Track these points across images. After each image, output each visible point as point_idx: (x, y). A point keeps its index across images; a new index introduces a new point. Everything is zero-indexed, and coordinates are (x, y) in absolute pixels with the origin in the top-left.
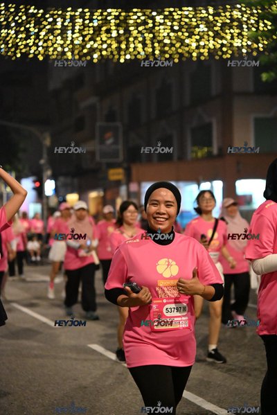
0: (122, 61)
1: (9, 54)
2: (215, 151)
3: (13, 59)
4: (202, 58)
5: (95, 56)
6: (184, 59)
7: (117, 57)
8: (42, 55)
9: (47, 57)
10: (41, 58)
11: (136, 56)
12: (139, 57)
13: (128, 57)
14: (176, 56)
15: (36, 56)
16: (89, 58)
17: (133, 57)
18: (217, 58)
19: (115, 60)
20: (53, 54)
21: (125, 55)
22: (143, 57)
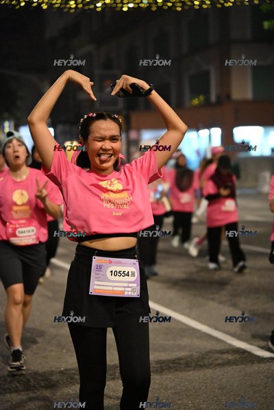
0: (125, 9)
1: (14, 2)
2: (213, 98)
3: (17, 7)
4: (205, 6)
5: (99, 5)
6: (186, 7)
7: (120, 5)
8: (47, 4)
9: (51, 5)
10: (45, 7)
11: (138, 4)
12: (142, 5)
13: (131, 5)
14: (178, 4)
15: (40, 4)
16: (92, 6)
17: (137, 6)
18: (219, 6)
19: (118, 9)
20: (56, 3)
21: (128, 3)
22: (146, 6)
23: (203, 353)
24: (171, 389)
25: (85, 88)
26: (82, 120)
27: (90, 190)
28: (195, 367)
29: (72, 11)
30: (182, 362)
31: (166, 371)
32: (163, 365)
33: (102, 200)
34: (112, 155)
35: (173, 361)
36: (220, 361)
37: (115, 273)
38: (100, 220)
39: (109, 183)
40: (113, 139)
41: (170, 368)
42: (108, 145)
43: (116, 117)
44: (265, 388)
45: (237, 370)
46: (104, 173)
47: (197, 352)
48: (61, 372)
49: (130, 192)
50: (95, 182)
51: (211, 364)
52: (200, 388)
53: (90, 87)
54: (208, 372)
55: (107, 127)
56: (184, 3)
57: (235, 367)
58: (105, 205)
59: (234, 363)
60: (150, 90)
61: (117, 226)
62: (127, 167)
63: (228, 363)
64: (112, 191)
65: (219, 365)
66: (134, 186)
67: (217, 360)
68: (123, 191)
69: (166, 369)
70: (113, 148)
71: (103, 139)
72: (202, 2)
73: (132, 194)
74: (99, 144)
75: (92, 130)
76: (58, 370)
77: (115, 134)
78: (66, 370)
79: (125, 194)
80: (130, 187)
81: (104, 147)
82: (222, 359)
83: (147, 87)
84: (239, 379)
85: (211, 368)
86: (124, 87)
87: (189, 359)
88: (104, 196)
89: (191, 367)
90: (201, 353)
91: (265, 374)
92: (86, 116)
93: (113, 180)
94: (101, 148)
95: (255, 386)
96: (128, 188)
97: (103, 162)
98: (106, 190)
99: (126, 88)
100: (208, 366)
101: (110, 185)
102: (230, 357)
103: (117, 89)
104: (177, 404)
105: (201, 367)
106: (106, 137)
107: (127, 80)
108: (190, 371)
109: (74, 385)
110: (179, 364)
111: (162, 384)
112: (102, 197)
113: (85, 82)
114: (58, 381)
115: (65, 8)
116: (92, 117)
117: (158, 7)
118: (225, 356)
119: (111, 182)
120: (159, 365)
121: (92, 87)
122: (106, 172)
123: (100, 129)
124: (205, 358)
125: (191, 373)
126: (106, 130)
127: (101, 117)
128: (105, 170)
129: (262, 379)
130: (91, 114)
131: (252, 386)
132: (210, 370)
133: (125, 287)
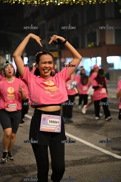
0: (59, 4)
1: (10, 2)
2: (98, 44)
3: (12, 4)
4: (94, 3)
5: (47, 3)
6: (86, 3)
8: (24, 2)
9: (26, 3)
10: (23, 4)
11: (65, 2)
12: (66, 3)
13: (61, 3)
14: (82, 2)
15: (21, 3)
16: (44, 3)
17: (64, 3)
18: (100, 3)
19: (56, 4)
21: (60, 2)
22: (68, 3)
23: (93, 157)
24: (78, 173)
25: (38, 41)
26: (36, 55)
27: (40, 86)
28: (89, 163)
29: (36, 5)
30: (83, 161)
31: (76, 165)
32: (75, 162)
33: (45, 90)
34: (49, 70)
35: (79, 161)
36: (100, 160)
37: (51, 122)
38: (44, 99)
39: (48, 82)
40: (50, 63)
41: (78, 163)
42: (48, 65)
43: (51, 53)
44: (120, 172)
45: (107, 164)
46: (46, 78)
47: (90, 157)
48: (30, 165)
49: (57, 86)
50: (42, 82)
51: (96, 162)
52: (91, 172)
53: (39, 41)
54: (94, 166)
55: (47, 58)
56: (84, 1)
57: (106, 163)
58: (46, 92)
59: (106, 161)
60: (65, 41)
61: (52, 101)
62: (56, 75)
63: (103, 161)
64: (49, 86)
65: (99, 162)
66: (59, 84)
67: (98, 160)
68: (54, 86)
69: (76, 164)
70: (50, 67)
71: (45, 63)
72: (93, 1)
73: (58, 87)
74: (44, 65)
75: (40, 59)
76: (29, 164)
77: (51, 61)
78: (32, 165)
79: (55, 87)
80: (57, 84)
81: (46, 66)
82: (100, 159)
83: (64, 40)
84: (108, 168)
85: (96, 164)
86: (54, 40)
87: (86, 160)
88: (46, 88)
89: (87, 163)
90: (91, 157)
91: (119, 166)
92: (38, 53)
93: (50, 81)
94: (45, 67)
95: (115, 171)
96: (56, 84)
97: (45, 73)
98: (47, 86)
99: (55, 40)
100: (94, 163)
101: (49, 83)
102: (104, 158)
103: (51, 41)
104: (81, 179)
105: (91, 163)
106: (47, 62)
107: (55, 37)
108: (86, 165)
109: (35, 171)
110: (82, 161)
111: (74, 170)
112: (45, 89)
113: (37, 39)
114: (28, 170)
115: (32, 4)
116: (41, 53)
117: (73, 3)
118: (102, 158)
119: (49, 82)
120: (73, 162)
121: (40, 41)
122: (47, 77)
123: (44, 58)
124: (93, 159)
125: (87, 166)
126: (46, 59)
127: (44, 53)
128: (46, 76)
129: (118, 168)
130: (40, 52)
131: (113, 171)
132: (95, 164)
133: (55, 128)
